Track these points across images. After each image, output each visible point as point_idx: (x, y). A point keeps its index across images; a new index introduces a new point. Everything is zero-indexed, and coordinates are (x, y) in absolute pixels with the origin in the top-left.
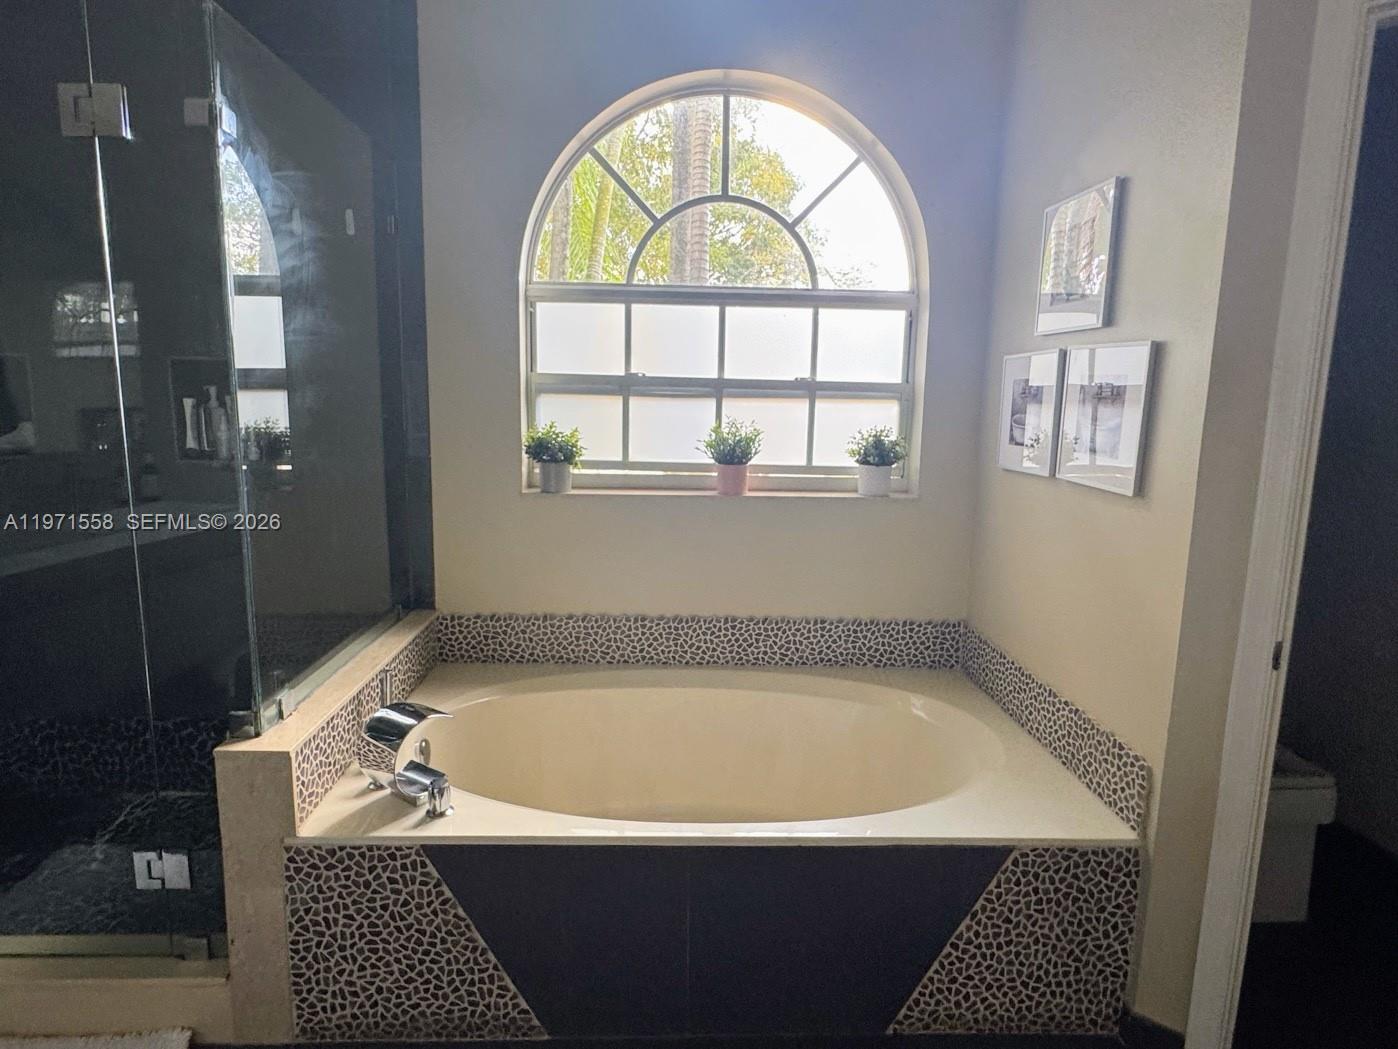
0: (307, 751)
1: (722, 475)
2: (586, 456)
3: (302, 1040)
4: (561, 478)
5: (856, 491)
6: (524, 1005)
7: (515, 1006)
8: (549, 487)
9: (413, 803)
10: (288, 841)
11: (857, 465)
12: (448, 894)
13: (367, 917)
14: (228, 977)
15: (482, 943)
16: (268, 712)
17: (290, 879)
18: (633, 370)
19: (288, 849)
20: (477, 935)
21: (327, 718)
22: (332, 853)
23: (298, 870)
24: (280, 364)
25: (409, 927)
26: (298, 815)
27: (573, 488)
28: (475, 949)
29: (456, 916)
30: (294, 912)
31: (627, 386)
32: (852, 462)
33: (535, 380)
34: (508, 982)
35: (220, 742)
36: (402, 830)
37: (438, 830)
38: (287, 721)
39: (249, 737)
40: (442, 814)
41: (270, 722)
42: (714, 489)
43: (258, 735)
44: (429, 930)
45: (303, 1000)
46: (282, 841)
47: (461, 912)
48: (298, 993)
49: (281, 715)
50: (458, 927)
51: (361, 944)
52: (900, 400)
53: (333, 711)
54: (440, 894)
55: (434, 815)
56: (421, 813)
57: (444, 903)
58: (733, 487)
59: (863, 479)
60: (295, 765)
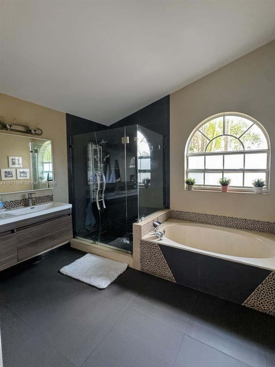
0: (144, 226)
1: (223, 188)
2: (196, 184)
3: (141, 270)
4: (191, 187)
5: (254, 192)
6: (172, 275)
7: (171, 275)
8: (189, 189)
9: (158, 237)
10: (141, 239)
11: (254, 186)
12: (161, 253)
13: (150, 253)
14: (133, 258)
15: (166, 262)
16: (140, 220)
17: (141, 245)
18: (206, 168)
19: (141, 240)
20: (165, 261)
21: (148, 222)
22: (146, 242)
23: (142, 244)
24: (150, 169)
25: (156, 257)
26: (142, 235)
27: (194, 189)
28: (165, 263)
29: (162, 256)
30: (141, 250)
31: (205, 171)
32: (253, 186)
33: (188, 170)
34: (170, 270)
35: (134, 223)
36: (156, 241)
37: (161, 242)
38: (143, 222)
39: (137, 223)
40: (162, 240)
41: (140, 221)
42: (221, 190)
43: (138, 223)
44: (158, 258)
45: (142, 264)
46: (140, 239)
47: (163, 256)
48: (141, 263)
49: (142, 221)
50: (162, 258)
51: (149, 257)
52: (266, 172)
53: (150, 221)
54: (160, 252)
55: (161, 240)
56: (159, 239)
57: (161, 254)
58: (224, 190)
59: (256, 190)
60: (142, 228)
